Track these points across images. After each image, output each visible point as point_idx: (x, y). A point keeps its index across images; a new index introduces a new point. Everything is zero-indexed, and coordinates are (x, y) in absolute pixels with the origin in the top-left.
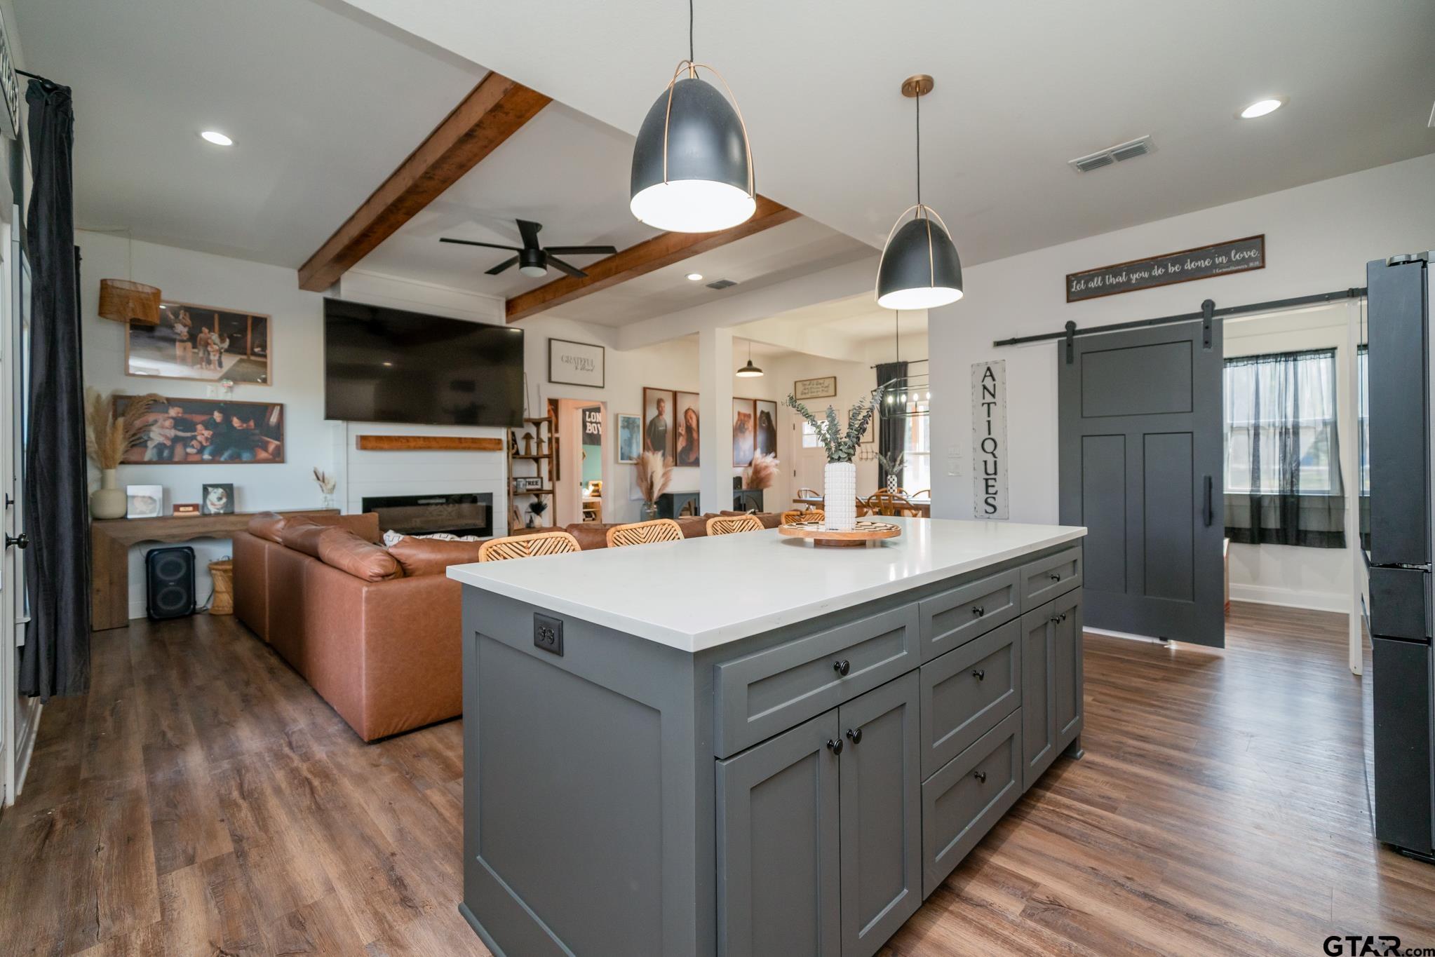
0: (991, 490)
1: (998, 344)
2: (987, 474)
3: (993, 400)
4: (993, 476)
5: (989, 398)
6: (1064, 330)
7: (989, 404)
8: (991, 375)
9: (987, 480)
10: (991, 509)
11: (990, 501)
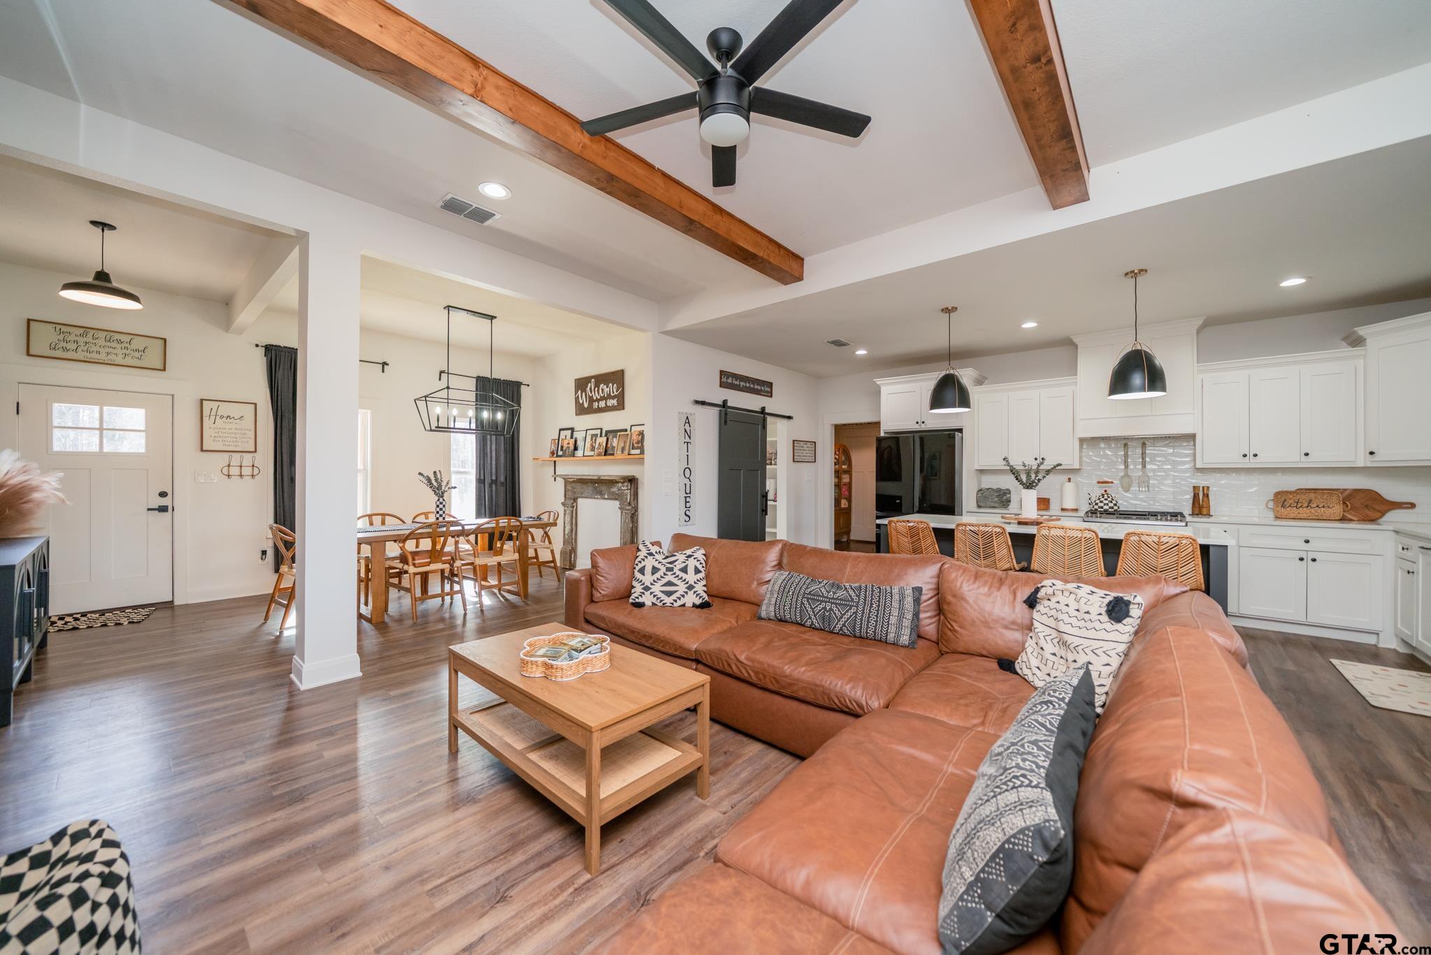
0: (688, 505)
1: (697, 402)
2: (686, 494)
3: (689, 441)
4: (689, 495)
5: (687, 439)
6: (721, 404)
7: (688, 443)
8: (689, 423)
9: (686, 497)
10: (687, 519)
11: (687, 513)
